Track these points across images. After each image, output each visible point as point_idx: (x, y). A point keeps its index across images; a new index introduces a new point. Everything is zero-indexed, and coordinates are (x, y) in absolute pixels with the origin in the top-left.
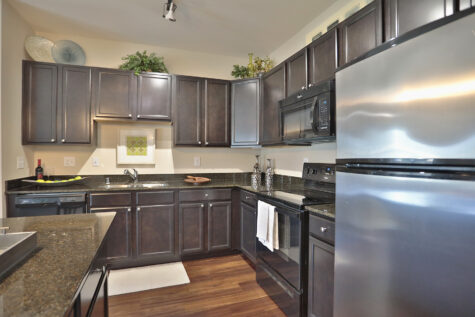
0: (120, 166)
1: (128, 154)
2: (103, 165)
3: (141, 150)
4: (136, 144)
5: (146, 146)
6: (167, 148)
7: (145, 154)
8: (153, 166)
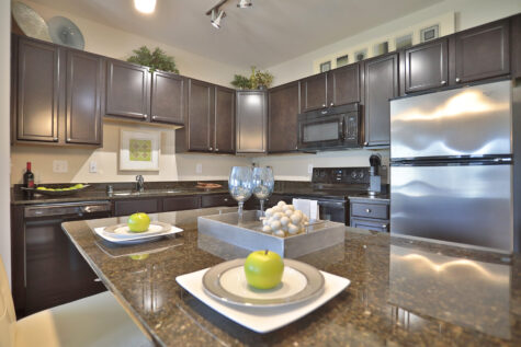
0: (121, 172)
1: (131, 159)
2: (101, 172)
3: (145, 155)
4: (140, 148)
5: (150, 151)
6: (170, 153)
7: (149, 160)
8: (156, 172)
